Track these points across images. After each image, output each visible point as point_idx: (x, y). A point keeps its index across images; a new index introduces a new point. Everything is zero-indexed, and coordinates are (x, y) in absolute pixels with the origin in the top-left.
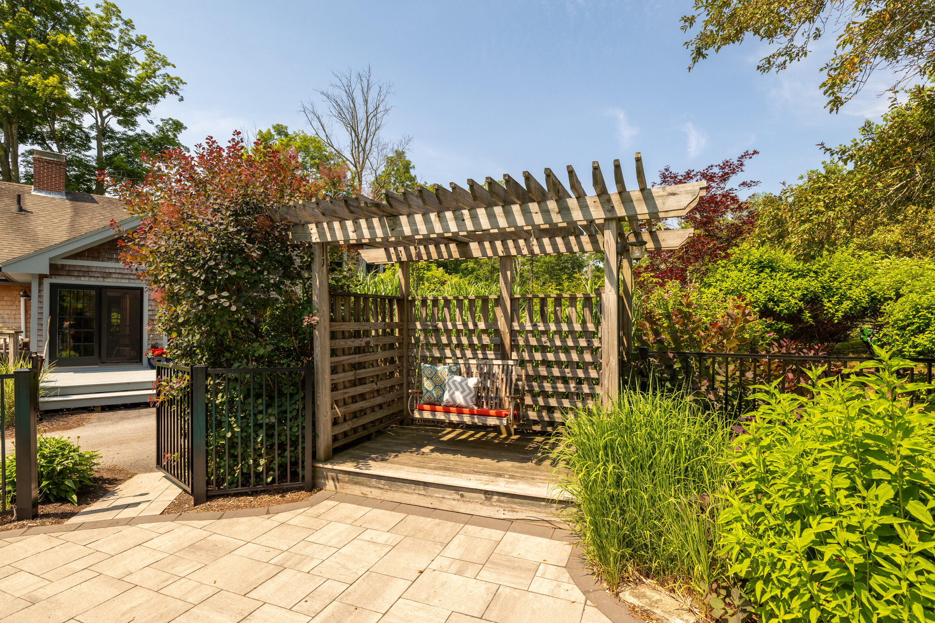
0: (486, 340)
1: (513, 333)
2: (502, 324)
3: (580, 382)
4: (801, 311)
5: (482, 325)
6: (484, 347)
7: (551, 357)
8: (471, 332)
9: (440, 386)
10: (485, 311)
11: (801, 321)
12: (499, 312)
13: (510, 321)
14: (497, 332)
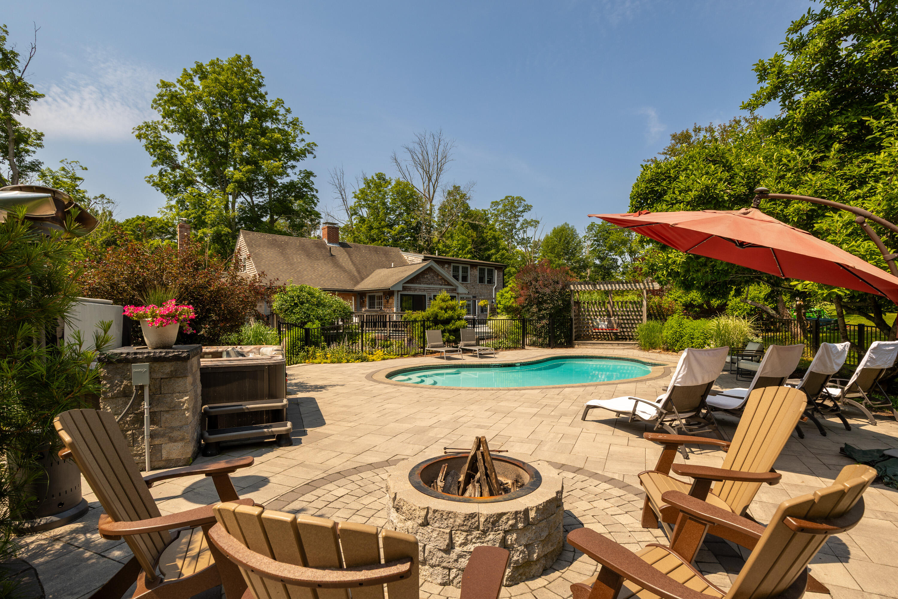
0: (605, 313)
1: (613, 311)
2: (610, 309)
3: (632, 324)
4: (703, 304)
5: (603, 309)
6: (604, 316)
7: (624, 317)
8: (600, 311)
9: (598, 324)
10: (604, 305)
11: (703, 307)
12: (609, 305)
13: (612, 308)
14: (608, 311)
